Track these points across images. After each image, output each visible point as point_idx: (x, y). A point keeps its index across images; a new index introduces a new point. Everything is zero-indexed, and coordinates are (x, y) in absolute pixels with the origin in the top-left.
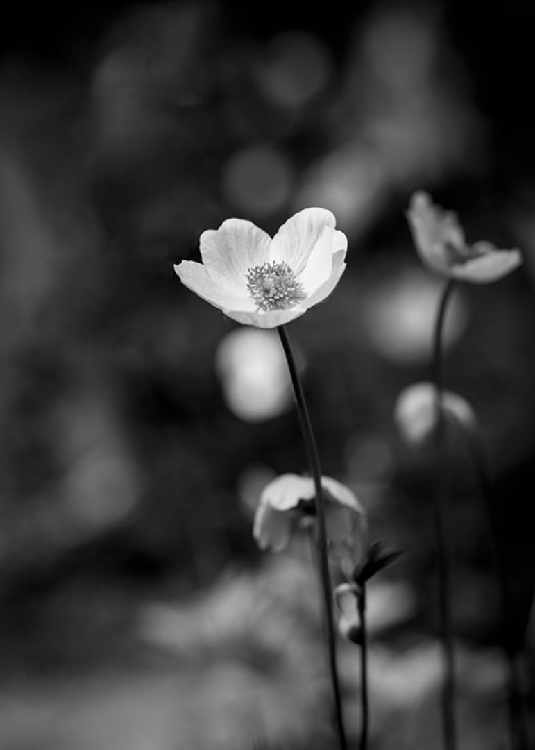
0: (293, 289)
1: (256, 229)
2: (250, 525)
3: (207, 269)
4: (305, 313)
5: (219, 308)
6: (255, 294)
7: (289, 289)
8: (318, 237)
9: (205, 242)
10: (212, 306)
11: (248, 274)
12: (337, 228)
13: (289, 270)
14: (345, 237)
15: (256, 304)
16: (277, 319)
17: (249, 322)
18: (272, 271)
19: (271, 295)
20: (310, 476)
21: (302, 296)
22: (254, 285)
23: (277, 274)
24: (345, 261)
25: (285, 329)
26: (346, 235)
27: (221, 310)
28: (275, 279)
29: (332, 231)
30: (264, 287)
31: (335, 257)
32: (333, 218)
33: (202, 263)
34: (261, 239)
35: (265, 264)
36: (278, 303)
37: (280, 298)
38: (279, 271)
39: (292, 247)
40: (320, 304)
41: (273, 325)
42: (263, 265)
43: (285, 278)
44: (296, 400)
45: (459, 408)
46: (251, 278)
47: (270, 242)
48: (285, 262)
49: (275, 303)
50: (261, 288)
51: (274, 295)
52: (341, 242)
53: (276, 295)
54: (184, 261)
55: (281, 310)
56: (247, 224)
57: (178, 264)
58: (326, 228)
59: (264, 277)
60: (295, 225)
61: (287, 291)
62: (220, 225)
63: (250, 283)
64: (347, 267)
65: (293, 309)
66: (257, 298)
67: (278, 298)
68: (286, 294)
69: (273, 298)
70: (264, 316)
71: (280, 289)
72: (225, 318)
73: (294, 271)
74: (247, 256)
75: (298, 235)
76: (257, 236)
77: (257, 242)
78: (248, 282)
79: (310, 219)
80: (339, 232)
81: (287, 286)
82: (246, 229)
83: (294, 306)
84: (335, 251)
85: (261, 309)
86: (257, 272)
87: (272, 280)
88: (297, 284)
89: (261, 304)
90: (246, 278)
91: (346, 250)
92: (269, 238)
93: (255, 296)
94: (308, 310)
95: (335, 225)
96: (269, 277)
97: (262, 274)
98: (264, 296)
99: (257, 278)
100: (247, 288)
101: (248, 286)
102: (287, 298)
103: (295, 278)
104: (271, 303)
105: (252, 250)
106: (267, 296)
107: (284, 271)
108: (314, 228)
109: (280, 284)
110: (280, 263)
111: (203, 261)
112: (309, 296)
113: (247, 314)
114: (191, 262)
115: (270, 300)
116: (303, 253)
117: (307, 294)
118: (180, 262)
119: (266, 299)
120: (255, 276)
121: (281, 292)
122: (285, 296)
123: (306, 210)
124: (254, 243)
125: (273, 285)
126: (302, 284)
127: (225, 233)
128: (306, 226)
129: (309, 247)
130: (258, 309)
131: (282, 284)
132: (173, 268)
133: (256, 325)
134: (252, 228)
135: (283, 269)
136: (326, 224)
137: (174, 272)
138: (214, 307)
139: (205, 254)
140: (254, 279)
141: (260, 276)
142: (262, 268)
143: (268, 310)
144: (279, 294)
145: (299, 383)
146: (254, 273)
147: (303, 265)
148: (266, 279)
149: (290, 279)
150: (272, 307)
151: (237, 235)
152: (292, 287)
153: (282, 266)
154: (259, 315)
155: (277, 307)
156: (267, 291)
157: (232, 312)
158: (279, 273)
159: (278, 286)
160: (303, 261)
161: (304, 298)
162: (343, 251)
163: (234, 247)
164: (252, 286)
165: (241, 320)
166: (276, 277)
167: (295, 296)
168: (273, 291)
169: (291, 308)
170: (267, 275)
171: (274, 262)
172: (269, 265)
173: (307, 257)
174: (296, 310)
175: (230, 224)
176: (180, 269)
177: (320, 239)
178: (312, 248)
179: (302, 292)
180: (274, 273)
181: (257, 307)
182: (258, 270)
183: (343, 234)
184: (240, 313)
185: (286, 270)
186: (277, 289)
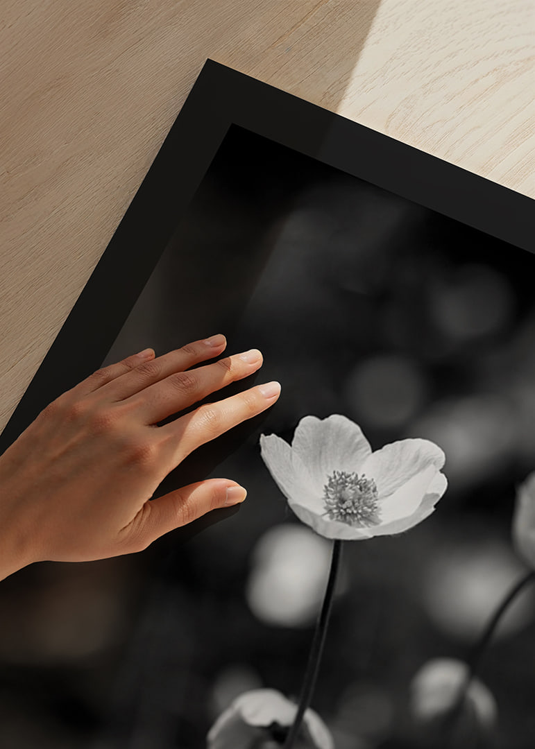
0: (370, 510)
1: (361, 436)
2: (209, 724)
3: (293, 453)
4: (371, 539)
5: (286, 496)
6: (329, 498)
7: (365, 508)
8: (419, 471)
9: (304, 426)
10: (280, 490)
11: (332, 476)
12: (442, 471)
13: (374, 490)
14: (446, 483)
15: (325, 508)
16: (340, 531)
17: (309, 522)
18: (357, 484)
19: (344, 506)
20: (296, 703)
21: (375, 521)
22: (332, 490)
23: (361, 489)
24: (435, 506)
25: (342, 544)
26: (448, 481)
27: (286, 499)
28: (356, 492)
29: (436, 472)
30: (341, 495)
31: (427, 498)
32: (444, 460)
33: (291, 445)
34: (360, 449)
35: (353, 474)
36: (348, 517)
37: (353, 513)
38: (364, 486)
39: (388, 469)
40: (389, 536)
41: (332, 535)
42: (351, 473)
43: (367, 496)
44: (319, 620)
45: (483, 703)
46: (333, 480)
47: (369, 454)
48: (374, 481)
49: (345, 516)
50: (338, 495)
51: (348, 508)
52: (439, 486)
53: (350, 508)
54: (273, 435)
55: (347, 525)
56: (354, 428)
57: (266, 435)
58: (432, 466)
59: (347, 486)
60: (402, 448)
61: (362, 510)
62: (327, 416)
63: (330, 485)
64: (434, 513)
65: (360, 530)
66: (329, 503)
67: (350, 512)
68: (360, 511)
69: (345, 510)
70: (327, 524)
71: (356, 504)
72: (287, 508)
73: (379, 493)
74: (339, 457)
75: (400, 460)
76: (358, 443)
77: (356, 449)
78: (327, 483)
79: (419, 450)
80: (443, 475)
81: (365, 504)
82: (351, 432)
83: (362, 527)
84: (429, 492)
85: (328, 515)
86: (341, 478)
87: (353, 492)
88: (376, 508)
89: (330, 511)
90: (328, 479)
91: (441, 496)
92: (370, 451)
93: (328, 500)
94: (375, 537)
95: (441, 467)
96: (351, 488)
97: (346, 482)
98: (337, 503)
99: (339, 484)
100: (324, 488)
101: (326, 487)
102: (359, 516)
103: (377, 500)
104: (341, 514)
105: (347, 454)
106: (340, 505)
107: (369, 489)
108: (420, 461)
109: (359, 499)
110: (369, 479)
111: (293, 443)
112: (382, 524)
113: (311, 514)
114: (280, 439)
115: (342, 510)
116: (395, 481)
117: (381, 521)
118: (270, 434)
119: (338, 508)
120: (337, 481)
121: (356, 508)
122: (358, 513)
123: (419, 440)
124: (353, 449)
125: (351, 498)
126: (380, 509)
127: (327, 427)
128: (412, 455)
129: (406, 477)
130: (325, 514)
131: (361, 500)
132: (260, 436)
133: (314, 529)
134: (358, 434)
135: (369, 486)
136: (433, 461)
137: (259, 442)
138: (281, 493)
139: (298, 438)
140: (335, 484)
141: (342, 483)
142: (349, 476)
143: (335, 519)
144: (353, 509)
145: (331, 605)
146: (338, 477)
147: (391, 492)
148: (347, 488)
149: (371, 498)
150: (339, 518)
151: (340, 434)
152: (369, 507)
153: (369, 482)
154: (322, 520)
155: (345, 521)
156: (343, 501)
157: (297, 506)
158: (363, 489)
159: (356, 500)
160: (394, 487)
161: (376, 524)
162: (437, 495)
163: (331, 443)
164: (329, 488)
165: (302, 517)
166: (359, 491)
167: (368, 519)
168: (348, 503)
169: (359, 527)
170: (350, 485)
171: (363, 476)
172: (357, 476)
173: (399, 485)
174: (363, 532)
175: (336, 420)
176: (266, 441)
177: (420, 474)
178: (409, 479)
179: (377, 517)
180: (358, 487)
181: (325, 511)
182: (343, 477)
183: (446, 480)
184: (304, 509)
185: (372, 488)
186: (354, 503)
